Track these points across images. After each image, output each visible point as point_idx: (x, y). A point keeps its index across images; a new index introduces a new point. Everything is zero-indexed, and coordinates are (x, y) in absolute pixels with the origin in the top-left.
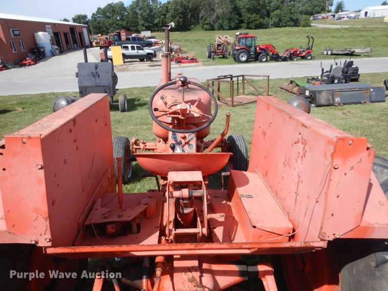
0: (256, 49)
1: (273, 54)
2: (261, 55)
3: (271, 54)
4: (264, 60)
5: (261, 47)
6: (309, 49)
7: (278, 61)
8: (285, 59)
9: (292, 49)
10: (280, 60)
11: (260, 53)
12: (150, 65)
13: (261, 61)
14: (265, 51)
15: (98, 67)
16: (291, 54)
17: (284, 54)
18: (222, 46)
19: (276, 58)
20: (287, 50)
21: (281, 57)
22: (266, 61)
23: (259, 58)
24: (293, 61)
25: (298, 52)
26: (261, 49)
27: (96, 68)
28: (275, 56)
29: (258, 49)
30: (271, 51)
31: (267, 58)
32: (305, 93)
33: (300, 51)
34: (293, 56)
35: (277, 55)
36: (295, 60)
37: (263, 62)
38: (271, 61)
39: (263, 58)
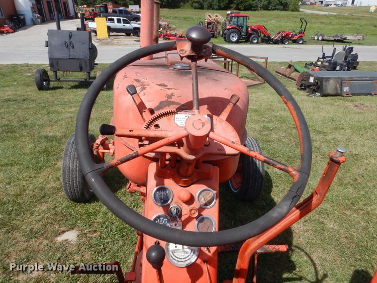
0: (247, 29)
1: (265, 36)
2: (252, 36)
3: (262, 35)
4: (256, 41)
5: (253, 27)
6: (301, 33)
7: (269, 43)
8: (276, 42)
9: (284, 32)
10: (271, 42)
11: (251, 34)
12: (136, 40)
13: (252, 43)
14: (257, 32)
15: (73, 37)
16: (283, 37)
17: (276, 36)
18: (212, 24)
19: (267, 40)
20: (279, 33)
21: (273, 39)
22: (257, 43)
23: (251, 39)
24: (284, 44)
25: (290, 36)
26: (252, 30)
27: (70, 37)
28: (267, 38)
29: (249, 29)
30: (263, 33)
31: (258, 40)
32: (309, 79)
33: (292, 35)
34: (284, 39)
35: (269, 37)
36: (287, 43)
37: (254, 43)
38: (262, 43)
39: (254, 40)
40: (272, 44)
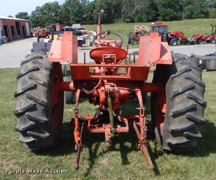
0: (167, 35)
1: (183, 39)
2: (172, 40)
3: (180, 39)
4: (175, 44)
5: (172, 33)
6: (213, 35)
7: (187, 45)
8: (192, 43)
9: (199, 35)
10: (188, 44)
11: (171, 39)
12: (80, 49)
14: (175, 36)
16: (198, 39)
17: (192, 39)
18: (140, 33)
19: (185, 42)
20: (194, 36)
21: (189, 41)
22: (177, 45)
23: (171, 42)
24: (200, 44)
25: (204, 37)
26: (172, 35)
27: (46, 46)
28: (184, 41)
29: (169, 35)
30: (181, 37)
31: (177, 43)
32: (199, 62)
34: (199, 40)
35: (186, 40)
36: (202, 43)
37: (173, 45)
38: (181, 45)
39: (174, 43)
40: (189, 45)
